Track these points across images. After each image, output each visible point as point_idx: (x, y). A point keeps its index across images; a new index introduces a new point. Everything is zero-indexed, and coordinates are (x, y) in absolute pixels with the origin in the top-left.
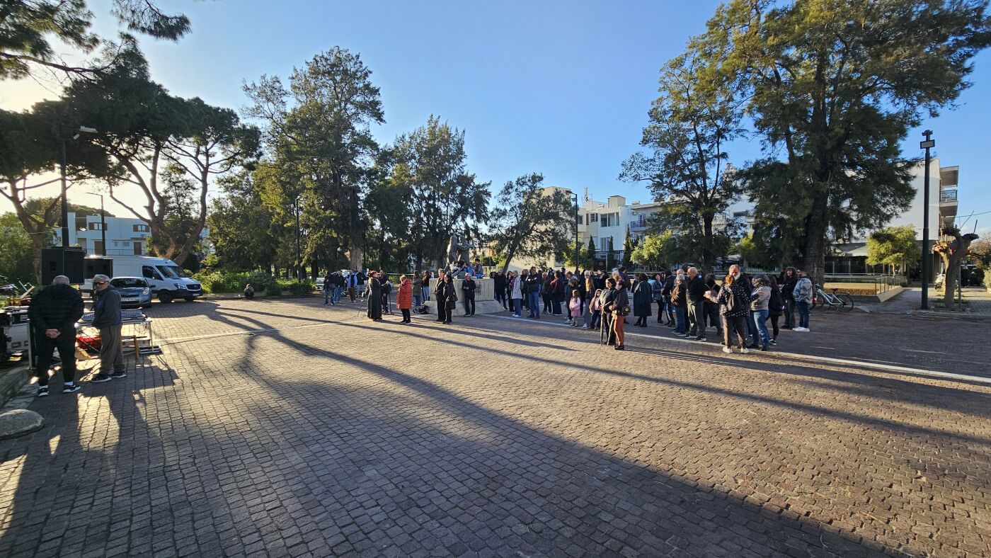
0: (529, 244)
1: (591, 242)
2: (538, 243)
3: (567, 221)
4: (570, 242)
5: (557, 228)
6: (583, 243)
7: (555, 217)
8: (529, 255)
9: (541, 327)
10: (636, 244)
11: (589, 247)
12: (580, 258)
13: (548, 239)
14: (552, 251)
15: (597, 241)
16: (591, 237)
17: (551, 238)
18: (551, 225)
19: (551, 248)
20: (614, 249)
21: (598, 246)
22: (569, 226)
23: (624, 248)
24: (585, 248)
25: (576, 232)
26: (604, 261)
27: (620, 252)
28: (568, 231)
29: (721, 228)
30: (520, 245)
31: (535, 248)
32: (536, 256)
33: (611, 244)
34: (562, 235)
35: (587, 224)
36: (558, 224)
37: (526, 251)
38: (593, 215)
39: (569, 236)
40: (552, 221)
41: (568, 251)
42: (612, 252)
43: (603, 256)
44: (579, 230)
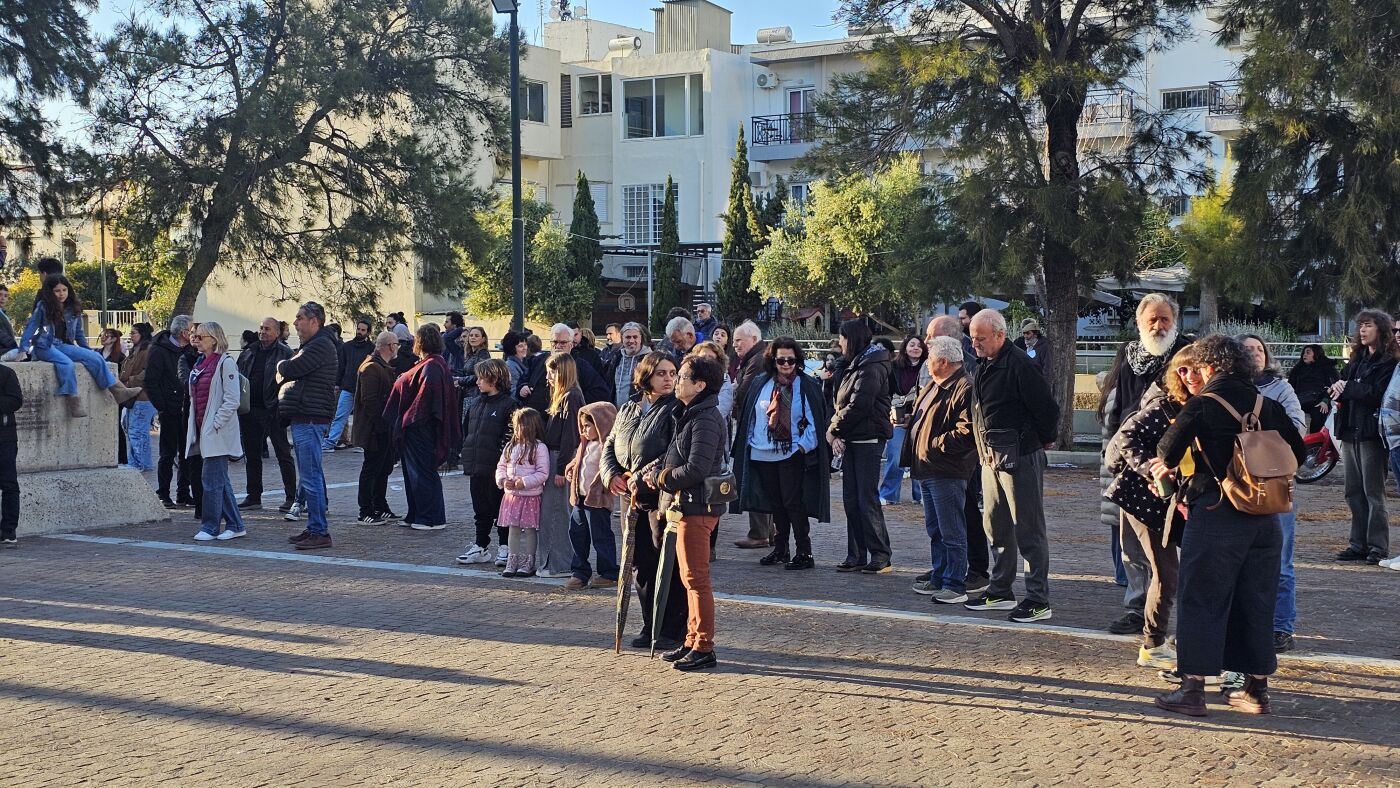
0: (295, 206)
1: (584, 201)
2: (337, 200)
3: (473, 103)
4: (487, 201)
5: (428, 136)
6: (546, 210)
7: (420, 81)
8: (294, 256)
9: (345, 586)
10: (772, 214)
11: (574, 228)
12: (534, 275)
13: (387, 183)
14: (405, 241)
15: (608, 201)
16: (583, 184)
17: (397, 177)
18: (399, 117)
19: (400, 227)
20: (685, 238)
21: (613, 224)
22: (480, 127)
23: (722, 233)
24: (556, 231)
25: (512, 159)
26: (640, 291)
27: (706, 248)
28: (479, 149)
29: (1114, 153)
30: (251, 209)
31: (322, 223)
32: (331, 261)
33: (668, 215)
34: (449, 166)
35: (566, 121)
36: (431, 117)
37: (278, 239)
38: (589, 81)
39: (483, 171)
40: (403, 100)
41: (478, 243)
42: (673, 251)
43: (633, 270)
44: (527, 146)
